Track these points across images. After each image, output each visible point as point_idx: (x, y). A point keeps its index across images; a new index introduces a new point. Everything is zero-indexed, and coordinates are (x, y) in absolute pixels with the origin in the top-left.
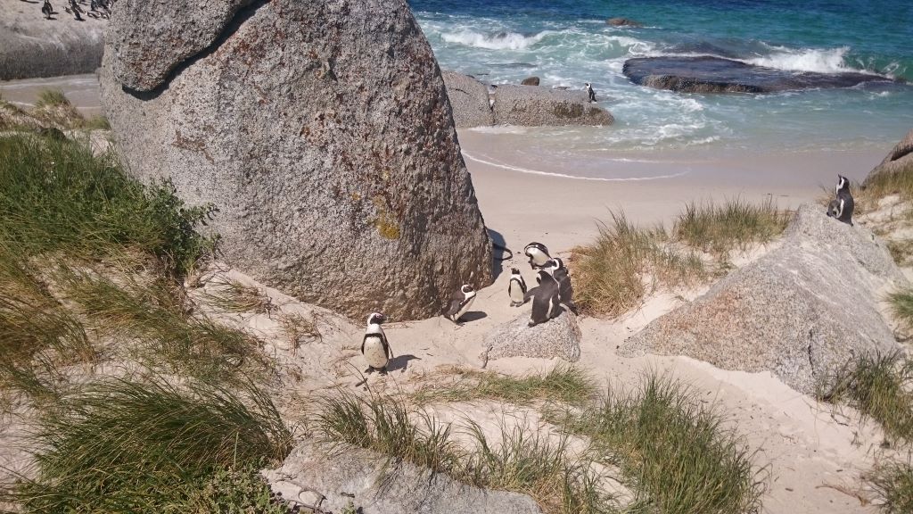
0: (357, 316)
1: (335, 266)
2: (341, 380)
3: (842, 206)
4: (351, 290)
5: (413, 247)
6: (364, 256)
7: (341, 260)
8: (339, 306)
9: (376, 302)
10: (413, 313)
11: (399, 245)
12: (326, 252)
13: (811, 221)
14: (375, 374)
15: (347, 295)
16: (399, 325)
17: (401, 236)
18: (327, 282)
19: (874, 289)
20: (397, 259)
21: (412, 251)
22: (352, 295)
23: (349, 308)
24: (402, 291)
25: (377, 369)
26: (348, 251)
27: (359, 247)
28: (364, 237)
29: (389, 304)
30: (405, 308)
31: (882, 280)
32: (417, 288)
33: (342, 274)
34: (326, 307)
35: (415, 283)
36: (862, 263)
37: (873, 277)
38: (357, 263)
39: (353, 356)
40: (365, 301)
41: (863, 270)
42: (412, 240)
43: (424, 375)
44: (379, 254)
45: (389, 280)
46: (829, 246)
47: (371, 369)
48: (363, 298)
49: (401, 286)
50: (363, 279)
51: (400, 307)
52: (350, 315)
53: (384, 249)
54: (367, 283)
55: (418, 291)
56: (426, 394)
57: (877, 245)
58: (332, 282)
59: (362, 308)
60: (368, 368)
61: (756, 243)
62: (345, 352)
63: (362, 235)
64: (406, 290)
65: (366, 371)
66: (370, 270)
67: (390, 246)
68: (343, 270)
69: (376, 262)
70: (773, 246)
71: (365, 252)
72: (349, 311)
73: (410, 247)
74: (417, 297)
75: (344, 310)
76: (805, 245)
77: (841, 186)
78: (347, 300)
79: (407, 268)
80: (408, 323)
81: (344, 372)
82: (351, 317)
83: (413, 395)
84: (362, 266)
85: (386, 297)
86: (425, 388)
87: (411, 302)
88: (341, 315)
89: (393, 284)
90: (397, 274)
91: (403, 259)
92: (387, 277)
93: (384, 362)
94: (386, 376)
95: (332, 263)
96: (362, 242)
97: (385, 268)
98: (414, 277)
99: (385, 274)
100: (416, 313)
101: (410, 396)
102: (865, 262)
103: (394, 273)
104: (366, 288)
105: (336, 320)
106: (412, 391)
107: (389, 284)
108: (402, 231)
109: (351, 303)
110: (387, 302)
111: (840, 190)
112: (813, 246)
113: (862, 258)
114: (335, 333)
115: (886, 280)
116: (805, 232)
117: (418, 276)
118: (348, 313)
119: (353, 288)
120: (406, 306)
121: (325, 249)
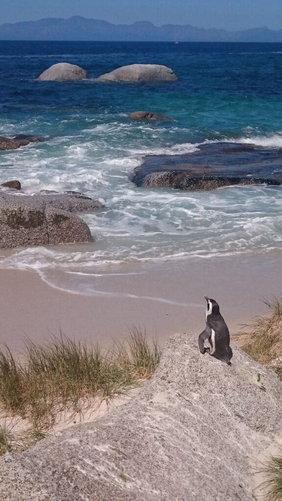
3: (213, 338)
13: (173, 362)
19: (255, 453)
31: (268, 439)
36: (239, 416)
37: (255, 436)
41: (242, 427)
46: (196, 396)
57: (263, 389)
61: (97, 398)
70: (118, 402)
76: (159, 398)
77: (210, 312)
102: (242, 414)
111: (209, 316)
112: (169, 398)
113: (238, 409)
115: (272, 438)
116: (163, 378)
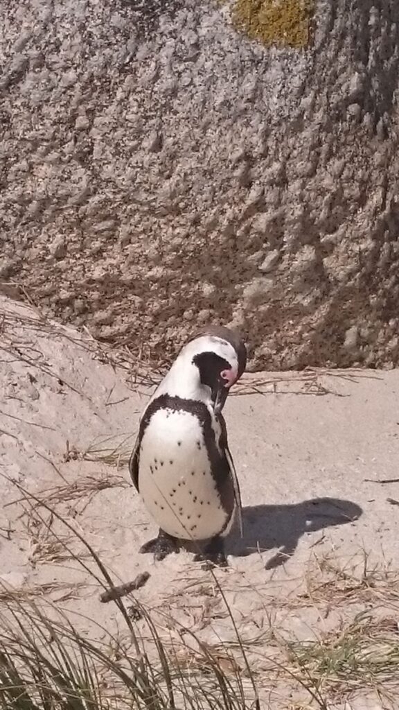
0: (132, 339)
1: (56, 142)
2: (49, 572)
4: (112, 239)
5: (366, 83)
6: (168, 107)
7: (81, 121)
8: (64, 294)
9: (208, 289)
10: (350, 339)
11: (310, 72)
12: (26, 86)
14: (179, 561)
15: (98, 254)
16: (294, 381)
17: (319, 36)
18: (24, 201)
20: (298, 127)
21: (360, 98)
22: (115, 257)
23: (102, 304)
24: (308, 254)
25: (188, 545)
26: (108, 89)
27: (146, 73)
28: (173, 34)
29: (257, 300)
30: (318, 317)
32: (368, 244)
33: (80, 173)
34: (19, 295)
35: (363, 221)
38: (139, 134)
39: (103, 485)
40: (165, 283)
42: (360, 56)
43: (368, 581)
44: (226, 104)
45: (260, 206)
47: (165, 544)
48: (158, 271)
49: (309, 232)
50: (161, 198)
51: (300, 312)
52: (107, 331)
53: (248, 86)
54: (177, 211)
55: (376, 254)
56: (362, 654)
58: (44, 203)
59: (155, 306)
60: (154, 535)
62: (75, 472)
63: (164, 24)
64: (325, 250)
65: (148, 548)
66: (186, 164)
67: (274, 73)
68: (84, 158)
69: (212, 134)
71: (174, 92)
72: (100, 315)
73: (353, 82)
74: (367, 278)
75: (84, 311)
78: (98, 273)
79: (336, 164)
80: (329, 378)
81: (64, 544)
82: (110, 340)
83: (311, 654)
84: (158, 146)
85: (248, 273)
86: (363, 631)
87: (342, 298)
88: (71, 330)
89: (277, 223)
90: (294, 187)
91: (322, 128)
92: (253, 194)
93: (213, 521)
94: (218, 572)
95: (45, 129)
96: (164, 56)
97: (248, 158)
98: (362, 201)
99: (247, 183)
100: (361, 342)
101: (298, 655)
103: (282, 181)
104: (173, 233)
105: (50, 348)
106: (307, 638)
107: (262, 221)
108: (322, 18)
109: (110, 287)
110: (250, 289)
114: (43, 394)
117: (375, 198)
118: (100, 324)
119: (123, 231)
120: (324, 309)
121: (19, 76)
